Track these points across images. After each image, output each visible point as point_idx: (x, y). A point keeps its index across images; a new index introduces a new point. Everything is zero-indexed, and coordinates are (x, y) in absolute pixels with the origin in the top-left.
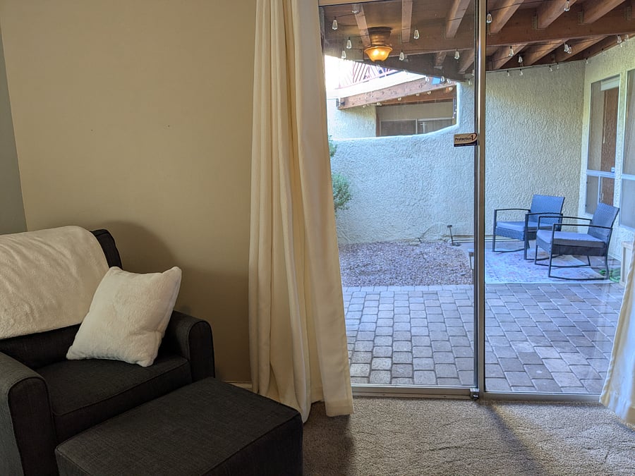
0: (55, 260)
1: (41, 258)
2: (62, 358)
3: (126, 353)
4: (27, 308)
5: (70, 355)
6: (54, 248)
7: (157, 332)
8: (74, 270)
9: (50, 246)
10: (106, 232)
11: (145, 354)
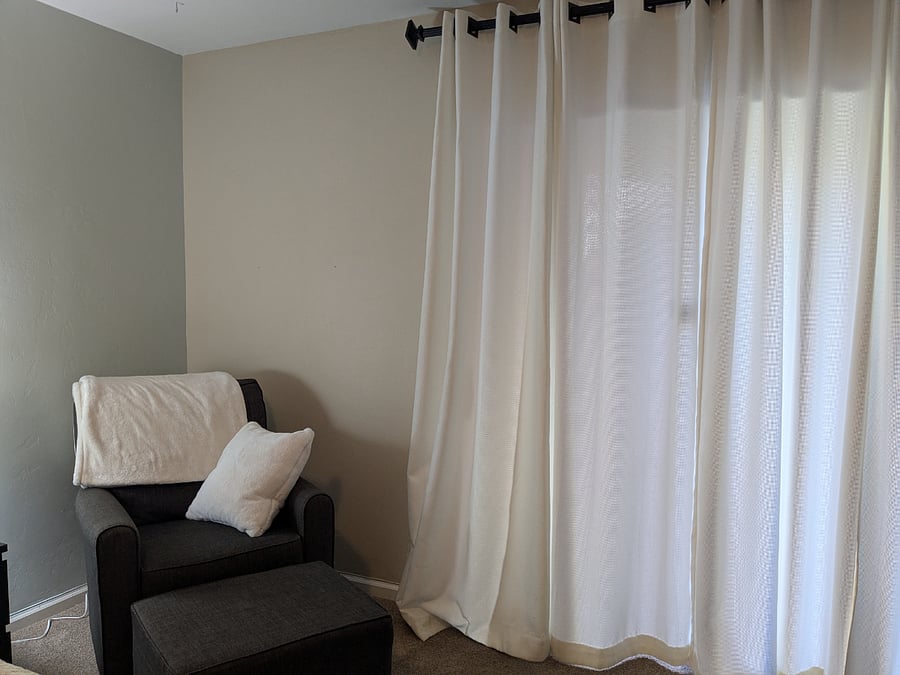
0: (191, 408)
1: (177, 404)
2: (180, 516)
3: (236, 518)
4: (151, 456)
5: (189, 515)
6: (193, 395)
7: (274, 501)
8: (207, 420)
9: (188, 391)
10: (255, 382)
11: (255, 523)
